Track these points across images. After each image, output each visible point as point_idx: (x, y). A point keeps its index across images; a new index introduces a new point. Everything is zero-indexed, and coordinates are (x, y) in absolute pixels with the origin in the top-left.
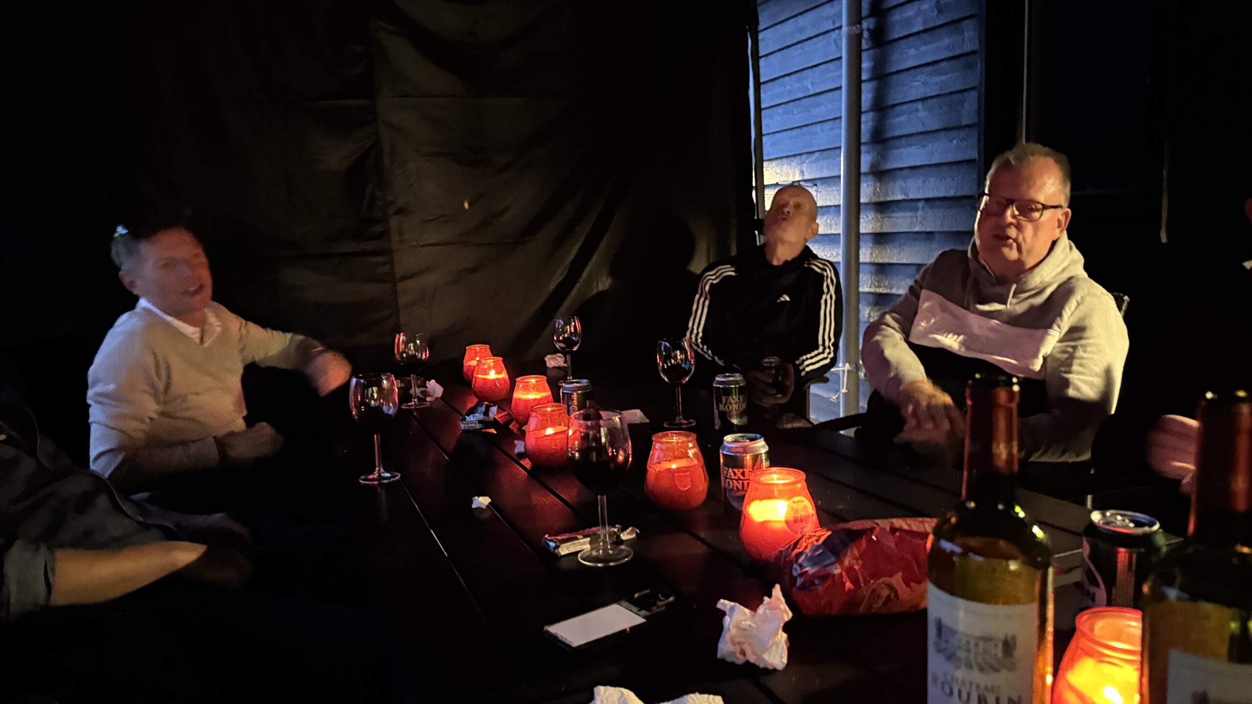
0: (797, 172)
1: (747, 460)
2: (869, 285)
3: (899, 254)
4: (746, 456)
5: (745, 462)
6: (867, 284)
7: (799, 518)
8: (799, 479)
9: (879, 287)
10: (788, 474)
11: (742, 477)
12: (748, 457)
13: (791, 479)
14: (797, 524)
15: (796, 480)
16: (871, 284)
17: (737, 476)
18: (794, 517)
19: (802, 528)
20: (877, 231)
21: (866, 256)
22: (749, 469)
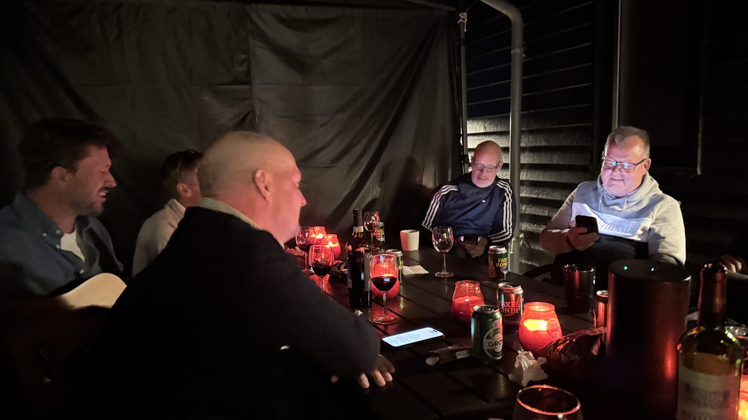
0: (482, 127)
1: (512, 297)
2: (525, 193)
3: (544, 175)
4: (512, 295)
5: (511, 298)
6: (524, 192)
7: (554, 329)
8: (551, 309)
9: (531, 194)
10: (544, 305)
11: (509, 306)
12: (513, 296)
13: (548, 309)
14: (553, 332)
15: (550, 309)
16: (526, 192)
17: (507, 306)
18: (552, 329)
19: (556, 335)
20: (530, 163)
21: (523, 176)
22: (513, 302)
